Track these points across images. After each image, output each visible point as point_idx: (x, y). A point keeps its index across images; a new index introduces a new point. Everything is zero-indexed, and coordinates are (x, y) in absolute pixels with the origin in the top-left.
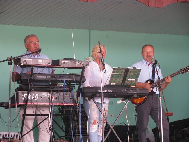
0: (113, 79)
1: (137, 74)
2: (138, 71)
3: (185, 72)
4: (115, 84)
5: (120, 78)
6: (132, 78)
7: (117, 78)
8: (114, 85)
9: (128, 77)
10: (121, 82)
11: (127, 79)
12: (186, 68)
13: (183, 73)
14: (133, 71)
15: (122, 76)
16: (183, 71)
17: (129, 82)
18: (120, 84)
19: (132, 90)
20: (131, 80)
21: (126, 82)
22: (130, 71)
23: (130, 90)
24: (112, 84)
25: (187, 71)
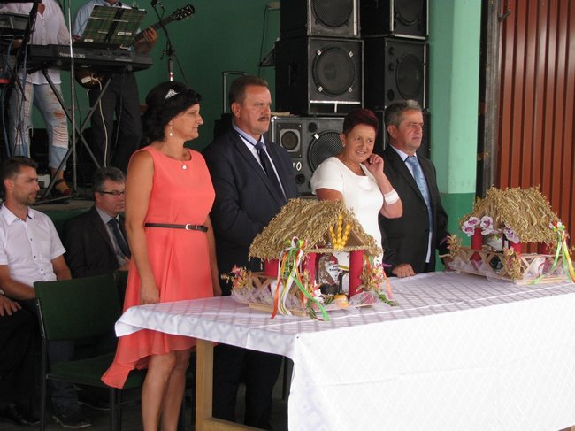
0: (91, 30)
1: (136, 21)
2: (139, 15)
3: (184, 17)
4: (92, 41)
5: (103, 30)
6: (126, 30)
7: (98, 29)
8: (90, 43)
9: (118, 26)
10: (103, 37)
11: (116, 31)
12: (185, 8)
13: (179, 19)
14: (130, 14)
15: (109, 25)
16: (180, 14)
17: (119, 38)
18: (101, 41)
19: (122, 55)
20: (122, 33)
21: (113, 37)
22: (125, 14)
23: (119, 56)
24: (86, 40)
25: (188, 15)
